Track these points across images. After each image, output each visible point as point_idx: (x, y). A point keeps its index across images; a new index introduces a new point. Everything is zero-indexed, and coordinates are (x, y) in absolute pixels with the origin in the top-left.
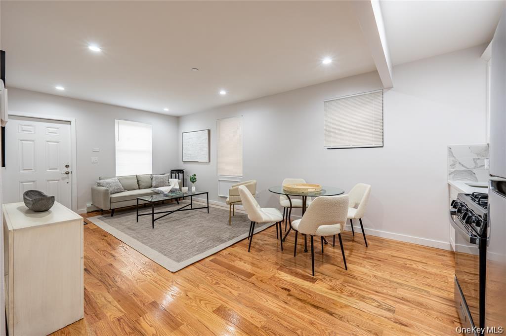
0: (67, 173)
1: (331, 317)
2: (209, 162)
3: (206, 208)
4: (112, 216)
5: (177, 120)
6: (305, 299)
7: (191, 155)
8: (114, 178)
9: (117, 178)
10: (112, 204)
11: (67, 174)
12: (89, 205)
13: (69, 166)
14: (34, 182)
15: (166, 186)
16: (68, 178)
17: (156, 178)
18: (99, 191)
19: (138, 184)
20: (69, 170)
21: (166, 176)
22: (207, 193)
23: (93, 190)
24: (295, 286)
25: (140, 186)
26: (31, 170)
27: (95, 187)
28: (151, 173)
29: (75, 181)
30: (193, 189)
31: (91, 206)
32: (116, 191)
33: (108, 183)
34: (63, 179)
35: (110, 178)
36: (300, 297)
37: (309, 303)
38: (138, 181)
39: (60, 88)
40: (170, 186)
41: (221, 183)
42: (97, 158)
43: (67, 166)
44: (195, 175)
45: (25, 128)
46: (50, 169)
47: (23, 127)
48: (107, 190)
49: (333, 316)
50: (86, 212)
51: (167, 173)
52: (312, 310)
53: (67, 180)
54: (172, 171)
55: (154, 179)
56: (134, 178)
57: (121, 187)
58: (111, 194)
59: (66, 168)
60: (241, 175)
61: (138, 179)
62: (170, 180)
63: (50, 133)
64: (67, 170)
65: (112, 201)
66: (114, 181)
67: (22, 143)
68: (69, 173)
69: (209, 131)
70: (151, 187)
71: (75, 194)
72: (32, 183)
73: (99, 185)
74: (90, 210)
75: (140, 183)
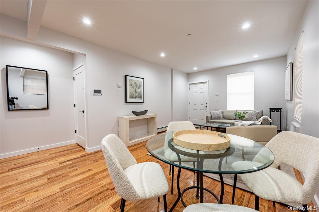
1: (75, 205)
2: (292, 100)
6: (99, 196)
7: (287, 93)
11: (206, 107)
24: (115, 193)
26: (196, 105)
36: (102, 194)
37: (94, 197)
40: (256, 121)
42: (217, 99)
46: (201, 104)
49: (75, 206)
52: (88, 197)
53: (206, 110)
54: (272, 109)
58: (212, 119)
59: (206, 104)
63: (201, 88)
67: (194, 94)
72: (196, 110)
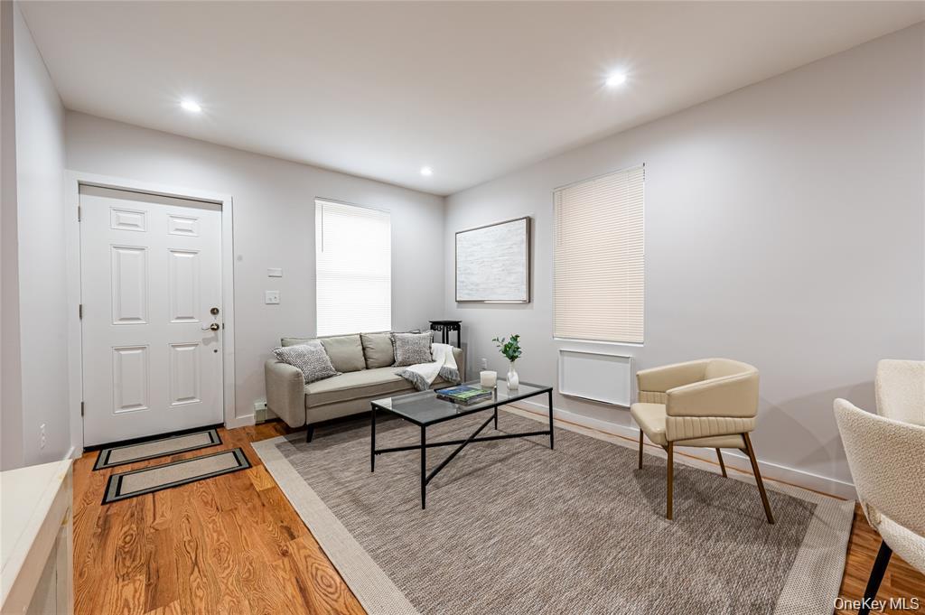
0: (215, 328)
2: (529, 302)
3: (546, 433)
4: (309, 440)
5: (442, 202)
7: (477, 285)
8: (312, 342)
9: (318, 341)
10: (308, 411)
11: (213, 329)
12: (260, 404)
13: (218, 311)
14: (143, 348)
15: (427, 361)
16: (216, 339)
17: (405, 342)
18: (279, 376)
19: (364, 355)
20: (218, 320)
21: (424, 338)
22: (550, 391)
23: (268, 371)
25: (370, 361)
26: (138, 319)
27: (273, 362)
28: (389, 329)
29: (230, 349)
30: (514, 378)
31: (264, 408)
32: (319, 374)
33: (300, 355)
34: (206, 341)
35: (305, 340)
38: (364, 349)
39: (191, 106)
40: (433, 361)
41: (567, 359)
42: (278, 292)
43: (214, 311)
44: (515, 338)
45: (126, 217)
46: (178, 318)
47: (120, 214)
48: (298, 375)
50: (253, 422)
51: (424, 331)
53: (213, 345)
54: (434, 325)
55: (398, 343)
56: (355, 341)
57: (329, 364)
58: (307, 383)
59: (213, 317)
60: (641, 339)
61: (366, 344)
62: (433, 345)
63: (177, 230)
64: (212, 320)
65: (310, 404)
66: (313, 349)
67: (119, 254)
68: (218, 327)
69: (530, 221)
70: (392, 363)
71: (230, 380)
72: (140, 351)
73: (282, 358)
74: (262, 419)
75: (369, 353)
